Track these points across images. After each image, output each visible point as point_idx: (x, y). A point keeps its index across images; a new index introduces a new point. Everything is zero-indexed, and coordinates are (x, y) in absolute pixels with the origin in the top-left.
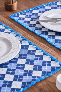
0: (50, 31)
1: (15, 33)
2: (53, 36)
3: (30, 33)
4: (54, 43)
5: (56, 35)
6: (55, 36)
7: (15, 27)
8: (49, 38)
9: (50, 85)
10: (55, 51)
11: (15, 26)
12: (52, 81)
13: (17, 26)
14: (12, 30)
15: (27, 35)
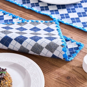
0: (49, 5)
1: (9, 15)
2: (55, 11)
3: (27, 11)
4: (61, 19)
5: (59, 8)
6: (57, 10)
7: (6, 7)
8: (52, 14)
9: (76, 70)
10: (65, 28)
11: (4, 5)
12: (77, 65)
13: (8, 5)
14: (4, 11)
15: (25, 15)
